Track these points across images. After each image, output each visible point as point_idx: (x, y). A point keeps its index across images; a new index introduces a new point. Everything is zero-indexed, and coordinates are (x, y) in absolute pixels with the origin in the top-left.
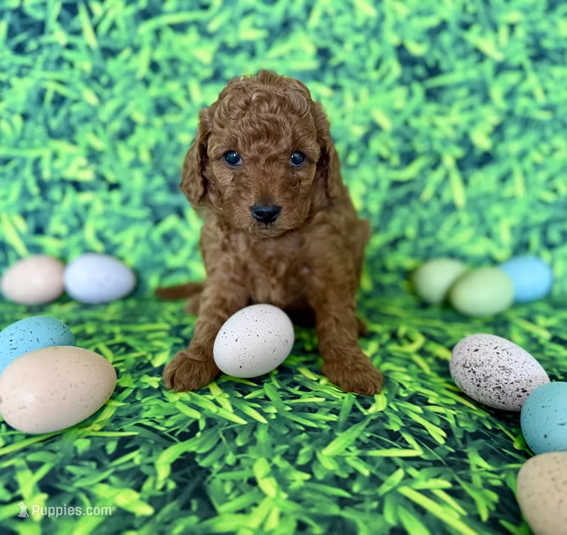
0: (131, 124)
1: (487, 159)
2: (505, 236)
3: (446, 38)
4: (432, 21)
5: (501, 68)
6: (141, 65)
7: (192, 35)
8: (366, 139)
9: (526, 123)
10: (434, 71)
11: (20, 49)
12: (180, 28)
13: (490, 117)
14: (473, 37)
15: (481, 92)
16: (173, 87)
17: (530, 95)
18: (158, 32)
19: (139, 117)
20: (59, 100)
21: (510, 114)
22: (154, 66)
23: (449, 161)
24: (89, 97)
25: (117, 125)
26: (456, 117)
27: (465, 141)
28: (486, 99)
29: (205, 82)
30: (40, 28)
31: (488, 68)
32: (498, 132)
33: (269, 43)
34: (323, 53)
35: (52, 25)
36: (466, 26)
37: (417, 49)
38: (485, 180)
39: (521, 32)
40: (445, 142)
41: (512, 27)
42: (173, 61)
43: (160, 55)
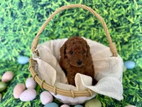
0: (59, 35)
1: (127, 43)
2: (128, 56)
3: (122, 18)
4: (120, 15)
5: (133, 25)
6: (61, 24)
7: (71, 18)
8: (102, 39)
9: (136, 36)
10: (118, 25)
11: (39, 21)
12: (68, 17)
13: (129, 35)
14: (128, 18)
15: (128, 30)
16: (67, 28)
17: (139, 31)
18: (64, 18)
19: (61, 34)
20: (47, 31)
21: (133, 35)
22: (63, 24)
23: (119, 43)
24: (52, 30)
25: (57, 35)
26: (122, 35)
27: (122, 39)
28: (129, 31)
29: (73, 27)
30: (42, 17)
31: (130, 25)
32: (130, 38)
33: (85, 20)
34: (96, 22)
35: (45, 16)
36: (127, 16)
37: (115, 21)
38: (125, 47)
39: (139, 17)
40: (118, 40)
41: (138, 16)
42: (67, 23)
43: (64, 22)
